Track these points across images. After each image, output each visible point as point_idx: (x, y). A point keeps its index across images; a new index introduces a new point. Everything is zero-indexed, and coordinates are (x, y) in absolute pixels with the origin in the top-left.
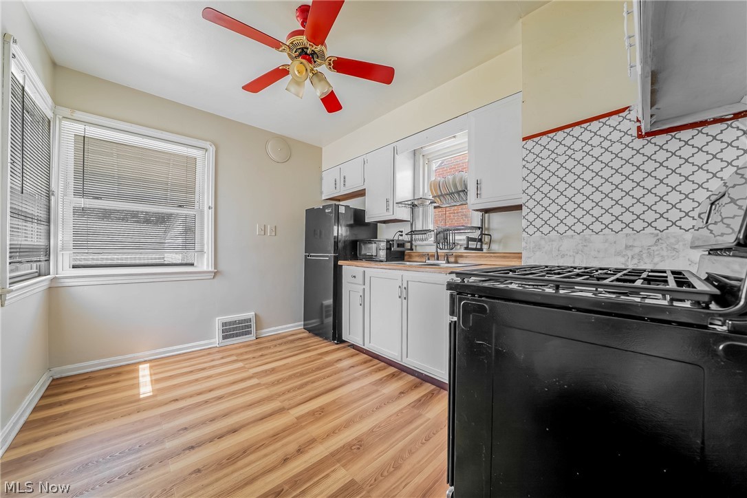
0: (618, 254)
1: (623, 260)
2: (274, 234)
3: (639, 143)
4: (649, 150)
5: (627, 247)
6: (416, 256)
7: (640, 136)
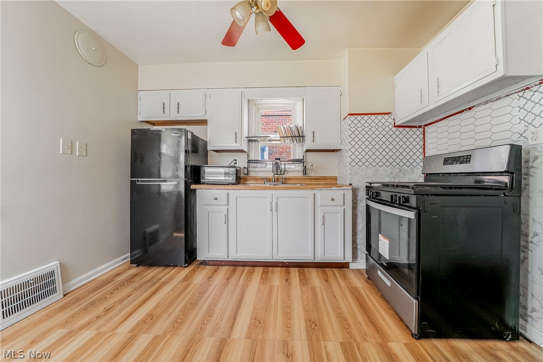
0: (388, 176)
1: (389, 179)
2: (84, 153)
3: (394, 129)
4: (398, 133)
5: (391, 173)
6: (252, 179)
7: (395, 126)
